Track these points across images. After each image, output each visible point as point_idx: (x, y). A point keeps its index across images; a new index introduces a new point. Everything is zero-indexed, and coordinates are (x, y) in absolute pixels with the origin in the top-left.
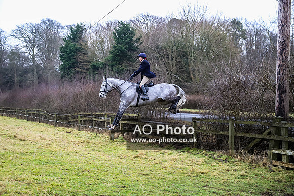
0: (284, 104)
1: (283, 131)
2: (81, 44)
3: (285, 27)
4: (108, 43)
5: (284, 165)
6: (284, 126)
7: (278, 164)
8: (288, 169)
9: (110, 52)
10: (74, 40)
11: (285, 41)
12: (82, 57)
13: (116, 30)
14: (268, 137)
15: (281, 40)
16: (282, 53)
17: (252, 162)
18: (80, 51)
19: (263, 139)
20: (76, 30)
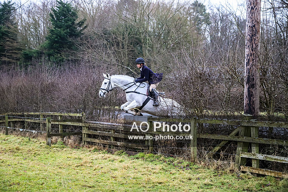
0: (254, 100)
1: (253, 132)
2: (9, 28)
3: (255, 9)
4: (44, 27)
5: (254, 171)
6: (254, 125)
7: (247, 170)
8: (259, 175)
9: (47, 38)
11: (254, 26)
12: (10, 44)
13: (54, 11)
14: (236, 139)
15: (250, 24)
16: (252, 40)
17: (217, 168)
18: (8, 36)
19: (230, 142)
20: (3, 10)
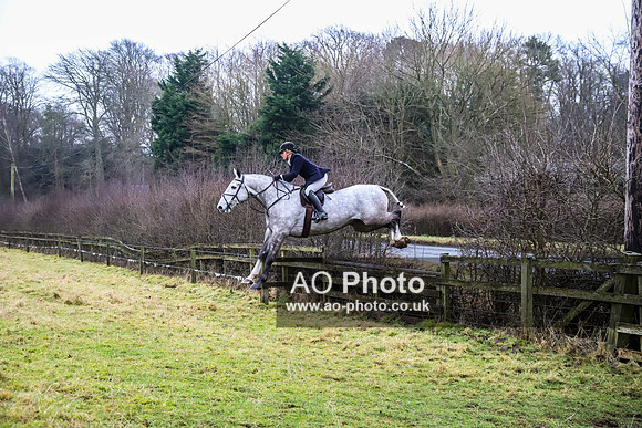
2: (197, 96)
4: (256, 93)
7: (631, 357)
9: (261, 113)
10: (182, 85)
12: (199, 123)
13: (274, 64)
14: (608, 298)
15: (636, 83)
16: (640, 111)
17: (572, 352)
18: (196, 110)
19: (596, 303)
20: (187, 65)
